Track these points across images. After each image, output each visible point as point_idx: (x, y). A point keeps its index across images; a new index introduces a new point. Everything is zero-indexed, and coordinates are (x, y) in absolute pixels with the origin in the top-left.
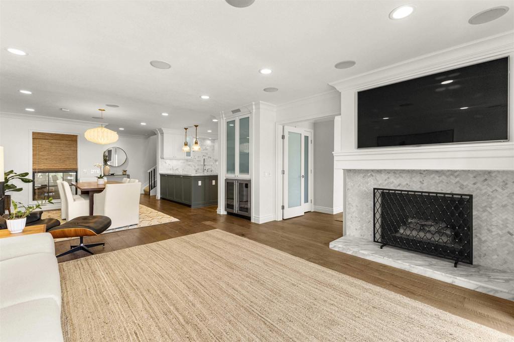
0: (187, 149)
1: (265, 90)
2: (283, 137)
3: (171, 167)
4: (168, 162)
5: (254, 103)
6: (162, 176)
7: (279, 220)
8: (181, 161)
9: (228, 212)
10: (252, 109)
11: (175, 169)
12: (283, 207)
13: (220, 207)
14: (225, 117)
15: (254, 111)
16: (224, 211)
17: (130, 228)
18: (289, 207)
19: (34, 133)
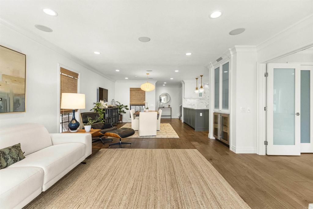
0: (197, 92)
1: (230, 34)
2: (266, 75)
3: (190, 104)
4: (188, 100)
5: (230, 49)
6: (184, 108)
7: (260, 154)
8: (196, 100)
9: (216, 138)
10: (230, 55)
11: (193, 105)
12: (266, 143)
13: (210, 133)
14: (213, 66)
15: (232, 56)
16: (213, 136)
17: (151, 137)
18: (274, 144)
19: (130, 88)
